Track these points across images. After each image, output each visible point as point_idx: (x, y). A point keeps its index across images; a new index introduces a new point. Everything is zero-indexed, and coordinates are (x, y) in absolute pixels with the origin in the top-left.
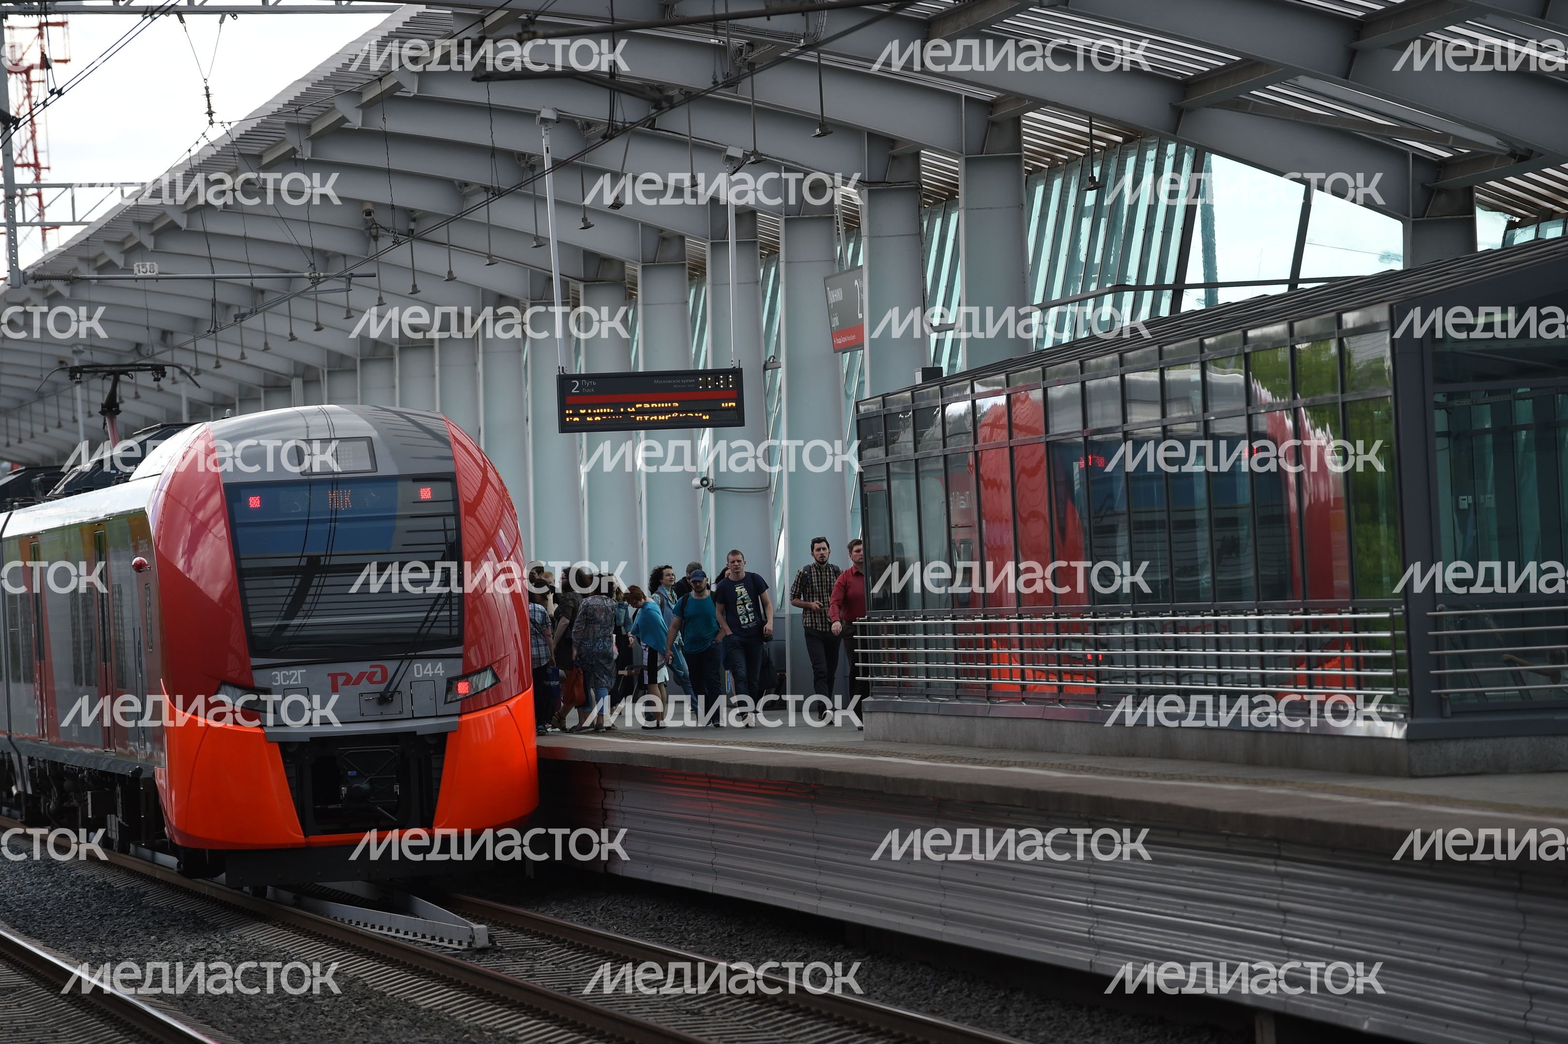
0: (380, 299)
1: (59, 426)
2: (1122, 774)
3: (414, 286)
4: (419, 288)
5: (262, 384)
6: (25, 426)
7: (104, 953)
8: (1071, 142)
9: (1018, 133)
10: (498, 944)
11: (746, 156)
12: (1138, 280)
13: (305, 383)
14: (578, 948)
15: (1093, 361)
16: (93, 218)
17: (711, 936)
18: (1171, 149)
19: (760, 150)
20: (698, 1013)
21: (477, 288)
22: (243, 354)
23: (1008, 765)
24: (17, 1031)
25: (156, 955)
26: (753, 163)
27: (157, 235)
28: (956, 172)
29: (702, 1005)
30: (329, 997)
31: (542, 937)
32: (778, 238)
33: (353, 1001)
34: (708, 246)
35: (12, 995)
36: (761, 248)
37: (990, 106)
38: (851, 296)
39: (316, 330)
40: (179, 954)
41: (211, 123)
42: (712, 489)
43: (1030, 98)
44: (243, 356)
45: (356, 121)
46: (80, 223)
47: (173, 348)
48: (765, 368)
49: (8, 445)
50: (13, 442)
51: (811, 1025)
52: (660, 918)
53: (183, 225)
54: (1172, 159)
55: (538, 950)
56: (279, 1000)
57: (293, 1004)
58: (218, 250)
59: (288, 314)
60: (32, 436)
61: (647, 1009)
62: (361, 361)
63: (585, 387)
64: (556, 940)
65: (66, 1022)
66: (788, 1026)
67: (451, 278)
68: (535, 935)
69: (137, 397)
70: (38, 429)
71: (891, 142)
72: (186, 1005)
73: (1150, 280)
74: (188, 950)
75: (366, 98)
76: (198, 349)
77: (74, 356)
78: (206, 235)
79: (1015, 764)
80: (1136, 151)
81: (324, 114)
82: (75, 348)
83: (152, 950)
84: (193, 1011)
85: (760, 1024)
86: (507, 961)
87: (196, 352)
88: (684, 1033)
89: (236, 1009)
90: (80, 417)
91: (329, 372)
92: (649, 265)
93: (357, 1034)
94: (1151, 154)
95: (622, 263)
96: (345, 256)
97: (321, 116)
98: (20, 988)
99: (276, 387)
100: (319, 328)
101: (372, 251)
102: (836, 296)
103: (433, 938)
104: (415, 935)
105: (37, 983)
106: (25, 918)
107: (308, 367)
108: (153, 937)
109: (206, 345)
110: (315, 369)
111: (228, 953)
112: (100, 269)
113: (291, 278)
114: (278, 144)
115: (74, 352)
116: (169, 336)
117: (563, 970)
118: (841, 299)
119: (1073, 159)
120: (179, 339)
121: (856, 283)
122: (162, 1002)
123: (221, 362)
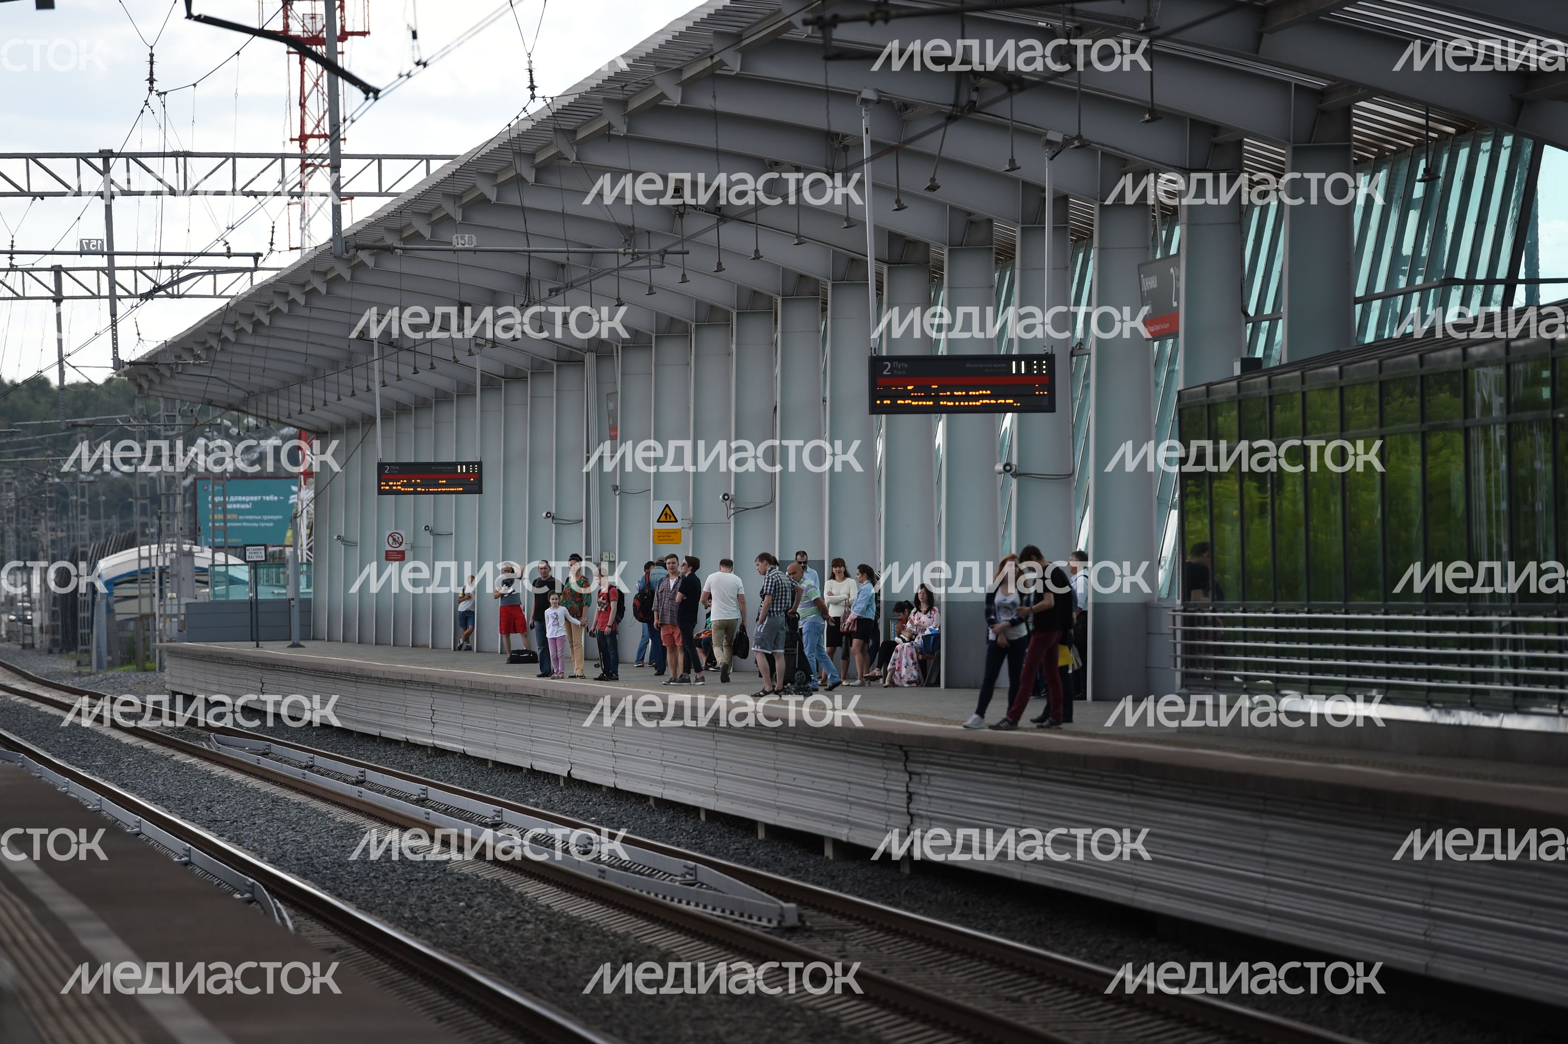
0: (684, 276)
1: (353, 394)
2: (1459, 775)
3: (719, 264)
4: (724, 266)
5: (556, 358)
6: (319, 393)
7: (416, 918)
8: (1400, 132)
9: (1348, 123)
10: (808, 924)
11: (1067, 141)
12: (1468, 273)
13: (598, 358)
14: (888, 931)
15: (1433, 355)
16: (403, 187)
17: (1021, 924)
18: (1508, 141)
19: (1085, 135)
20: (1018, 1000)
21: (778, 267)
23: (1335, 762)
26: (1077, 147)
27: (466, 208)
28: (1282, 163)
29: (1020, 993)
31: (850, 918)
32: (1092, 225)
34: (1018, 230)
36: (1072, 234)
37: (1321, 94)
38: (1166, 284)
40: (489, 921)
41: (533, 97)
42: (1016, 475)
43: (1364, 86)
45: (675, 98)
46: (387, 194)
48: (1072, 355)
49: (301, 412)
50: (306, 409)
51: (1136, 1018)
52: (966, 904)
53: (493, 198)
54: (1508, 151)
55: (847, 931)
58: (535, 225)
59: (589, 289)
60: (325, 404)
61: (965, 994)
62: (657, 337)
63: (897, 368)
64: (865, 922)
66: (1113, 1017)
67: (757, 256)
68: (842, 916)
69: (433, 367)
70: (332, 397)
71: (1214, 128)
72: (504, 972)
73: (1481, 273)
75: (686, 75)
78: (523, 209)
79: (1343, 762)
80: (1469, 143)
81: (642, 90)
83: (462, 916)
85: (1084, 1014)
86: (817, 941)
88: (1012, 1019)
90: (377, 388)
91: (624, 348)
92: (957, 247)
93: (677, 1008)
94: (1486, 146)
95: (927, 245)
96: (649, 232)
97: (640, 92)
98: (340, 948)
99: (568, 361)
100: (620, 304)
101: (677, 228)
102: (1151, 283)
103: (742, 915)
104: (723, 911)
105: (356, 945)
106: (333, 880)
107: (602, 343)
108: (462, 904)
110: (609, 344)
111: (538, 922)
112: (405, 240)
113: (593, 253)
114: (592, 120)
117: (874, 952)
118: (1155, 286)
119: (1402, 149)
121: (1172, 270)
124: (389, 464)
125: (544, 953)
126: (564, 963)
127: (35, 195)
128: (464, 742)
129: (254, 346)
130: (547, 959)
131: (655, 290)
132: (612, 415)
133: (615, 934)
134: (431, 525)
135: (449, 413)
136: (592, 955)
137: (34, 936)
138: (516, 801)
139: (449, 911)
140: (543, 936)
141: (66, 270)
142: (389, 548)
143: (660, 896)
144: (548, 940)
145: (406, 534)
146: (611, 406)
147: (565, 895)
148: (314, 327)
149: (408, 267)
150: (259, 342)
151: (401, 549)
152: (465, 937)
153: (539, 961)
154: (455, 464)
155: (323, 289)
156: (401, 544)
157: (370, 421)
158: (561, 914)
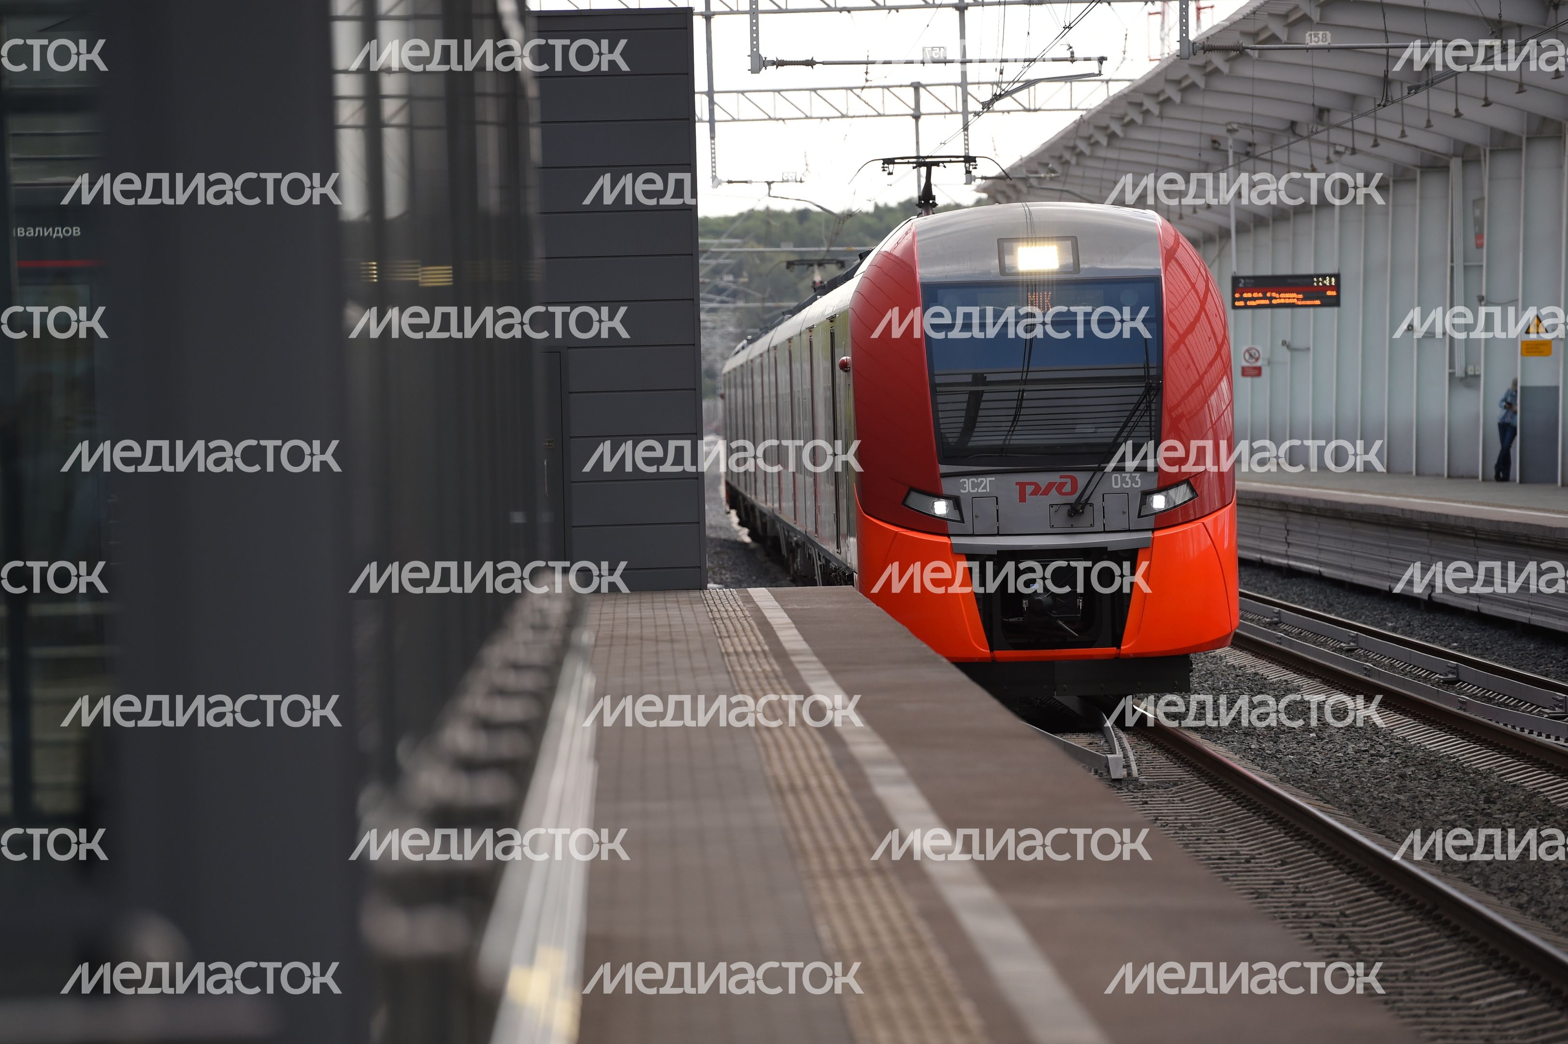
1: (1208, 207)
5: (1419, 164)
13: (1464, 163)
22: (1403, 132)
24: (1182, 828)
25: (1317, 753)
27: (1324, 7)
30: (1508, 812)
33: (1536, 817)
35: (1174, 789)
39: (1485, 106)
40: (1340, 754)
44: (1403, 134)
47: (1330, 126)
56: (1455, 812)
57: (1470, 816)
59: (1454, 90)
60: (1181, 218)
62: (1528, 139)
65: (1232, 821)
70: (1187, 210)
72: (1355, 811)
74: (1350, 751)
76: (1355, 128)
77: (1228, 135)
78: (1382, 5)
82: (1229, 127)
83: (1312, 748)
84: (1364, 818)
87: (1353, 130)
89: (1408, 818)
91: (1491, 151)
96: (1520, 26)
98: (1182, 782)
99: (1432, 167)
100: (1487, 103)
101: (1551, 21)
107: (1468, 146)
108: (1312, 735)
109: (1364, 124)
110: (1476, 147)
111: (1393, 756)
112: (1260, 44)
115: (1229, 131)
116: (1326, 113)
120: (1337, 117)
122: (1329, 806)
123: (1379, 141)
124: (1244, 278)
125: (1399, 790)
126: (1420, 802)
127: (890, 9)
128: (1320, 564)
129: (1105, 159)
130: (1401, 797)
131: (1525, 87)
132: (1479, 222)
133: (1476, 771)
134: (1288, 339)
135: (1307, 225)
136: (1452, 794)
137: (827, 781)
138: (1372, 624)
139: (1298, 743)
140: (1398, 772)
141: (924, 86)
142: (1245, 364)
143: (1527, 731)
144: (1403, 776)
145: (1263, 350)
146: (1477, 213)
147: (1422, 727)
148: (1165, 138)
149: (1261, 72)
150: (1113, 154)
151: (1259, 364)
152: (1314, 772)
153: (1393, 799)
154: (1311, 277)
155: (1177, 98)
156: (1257, 359)
157: (1225, 234)
158: (1419, 747)
